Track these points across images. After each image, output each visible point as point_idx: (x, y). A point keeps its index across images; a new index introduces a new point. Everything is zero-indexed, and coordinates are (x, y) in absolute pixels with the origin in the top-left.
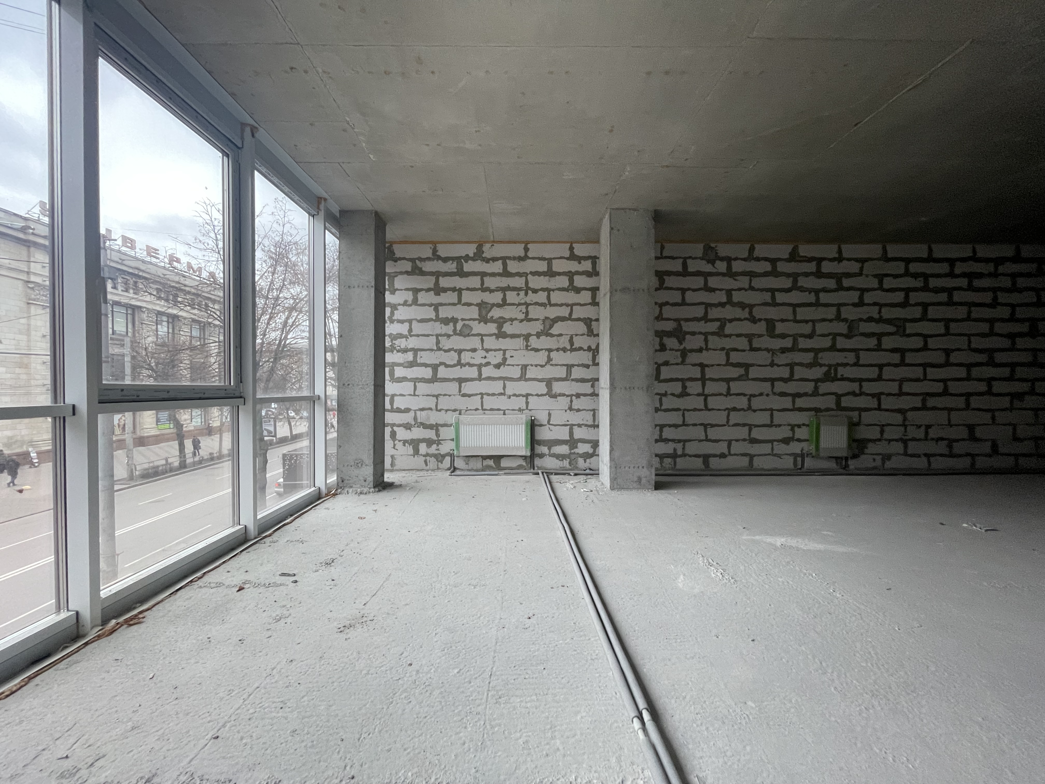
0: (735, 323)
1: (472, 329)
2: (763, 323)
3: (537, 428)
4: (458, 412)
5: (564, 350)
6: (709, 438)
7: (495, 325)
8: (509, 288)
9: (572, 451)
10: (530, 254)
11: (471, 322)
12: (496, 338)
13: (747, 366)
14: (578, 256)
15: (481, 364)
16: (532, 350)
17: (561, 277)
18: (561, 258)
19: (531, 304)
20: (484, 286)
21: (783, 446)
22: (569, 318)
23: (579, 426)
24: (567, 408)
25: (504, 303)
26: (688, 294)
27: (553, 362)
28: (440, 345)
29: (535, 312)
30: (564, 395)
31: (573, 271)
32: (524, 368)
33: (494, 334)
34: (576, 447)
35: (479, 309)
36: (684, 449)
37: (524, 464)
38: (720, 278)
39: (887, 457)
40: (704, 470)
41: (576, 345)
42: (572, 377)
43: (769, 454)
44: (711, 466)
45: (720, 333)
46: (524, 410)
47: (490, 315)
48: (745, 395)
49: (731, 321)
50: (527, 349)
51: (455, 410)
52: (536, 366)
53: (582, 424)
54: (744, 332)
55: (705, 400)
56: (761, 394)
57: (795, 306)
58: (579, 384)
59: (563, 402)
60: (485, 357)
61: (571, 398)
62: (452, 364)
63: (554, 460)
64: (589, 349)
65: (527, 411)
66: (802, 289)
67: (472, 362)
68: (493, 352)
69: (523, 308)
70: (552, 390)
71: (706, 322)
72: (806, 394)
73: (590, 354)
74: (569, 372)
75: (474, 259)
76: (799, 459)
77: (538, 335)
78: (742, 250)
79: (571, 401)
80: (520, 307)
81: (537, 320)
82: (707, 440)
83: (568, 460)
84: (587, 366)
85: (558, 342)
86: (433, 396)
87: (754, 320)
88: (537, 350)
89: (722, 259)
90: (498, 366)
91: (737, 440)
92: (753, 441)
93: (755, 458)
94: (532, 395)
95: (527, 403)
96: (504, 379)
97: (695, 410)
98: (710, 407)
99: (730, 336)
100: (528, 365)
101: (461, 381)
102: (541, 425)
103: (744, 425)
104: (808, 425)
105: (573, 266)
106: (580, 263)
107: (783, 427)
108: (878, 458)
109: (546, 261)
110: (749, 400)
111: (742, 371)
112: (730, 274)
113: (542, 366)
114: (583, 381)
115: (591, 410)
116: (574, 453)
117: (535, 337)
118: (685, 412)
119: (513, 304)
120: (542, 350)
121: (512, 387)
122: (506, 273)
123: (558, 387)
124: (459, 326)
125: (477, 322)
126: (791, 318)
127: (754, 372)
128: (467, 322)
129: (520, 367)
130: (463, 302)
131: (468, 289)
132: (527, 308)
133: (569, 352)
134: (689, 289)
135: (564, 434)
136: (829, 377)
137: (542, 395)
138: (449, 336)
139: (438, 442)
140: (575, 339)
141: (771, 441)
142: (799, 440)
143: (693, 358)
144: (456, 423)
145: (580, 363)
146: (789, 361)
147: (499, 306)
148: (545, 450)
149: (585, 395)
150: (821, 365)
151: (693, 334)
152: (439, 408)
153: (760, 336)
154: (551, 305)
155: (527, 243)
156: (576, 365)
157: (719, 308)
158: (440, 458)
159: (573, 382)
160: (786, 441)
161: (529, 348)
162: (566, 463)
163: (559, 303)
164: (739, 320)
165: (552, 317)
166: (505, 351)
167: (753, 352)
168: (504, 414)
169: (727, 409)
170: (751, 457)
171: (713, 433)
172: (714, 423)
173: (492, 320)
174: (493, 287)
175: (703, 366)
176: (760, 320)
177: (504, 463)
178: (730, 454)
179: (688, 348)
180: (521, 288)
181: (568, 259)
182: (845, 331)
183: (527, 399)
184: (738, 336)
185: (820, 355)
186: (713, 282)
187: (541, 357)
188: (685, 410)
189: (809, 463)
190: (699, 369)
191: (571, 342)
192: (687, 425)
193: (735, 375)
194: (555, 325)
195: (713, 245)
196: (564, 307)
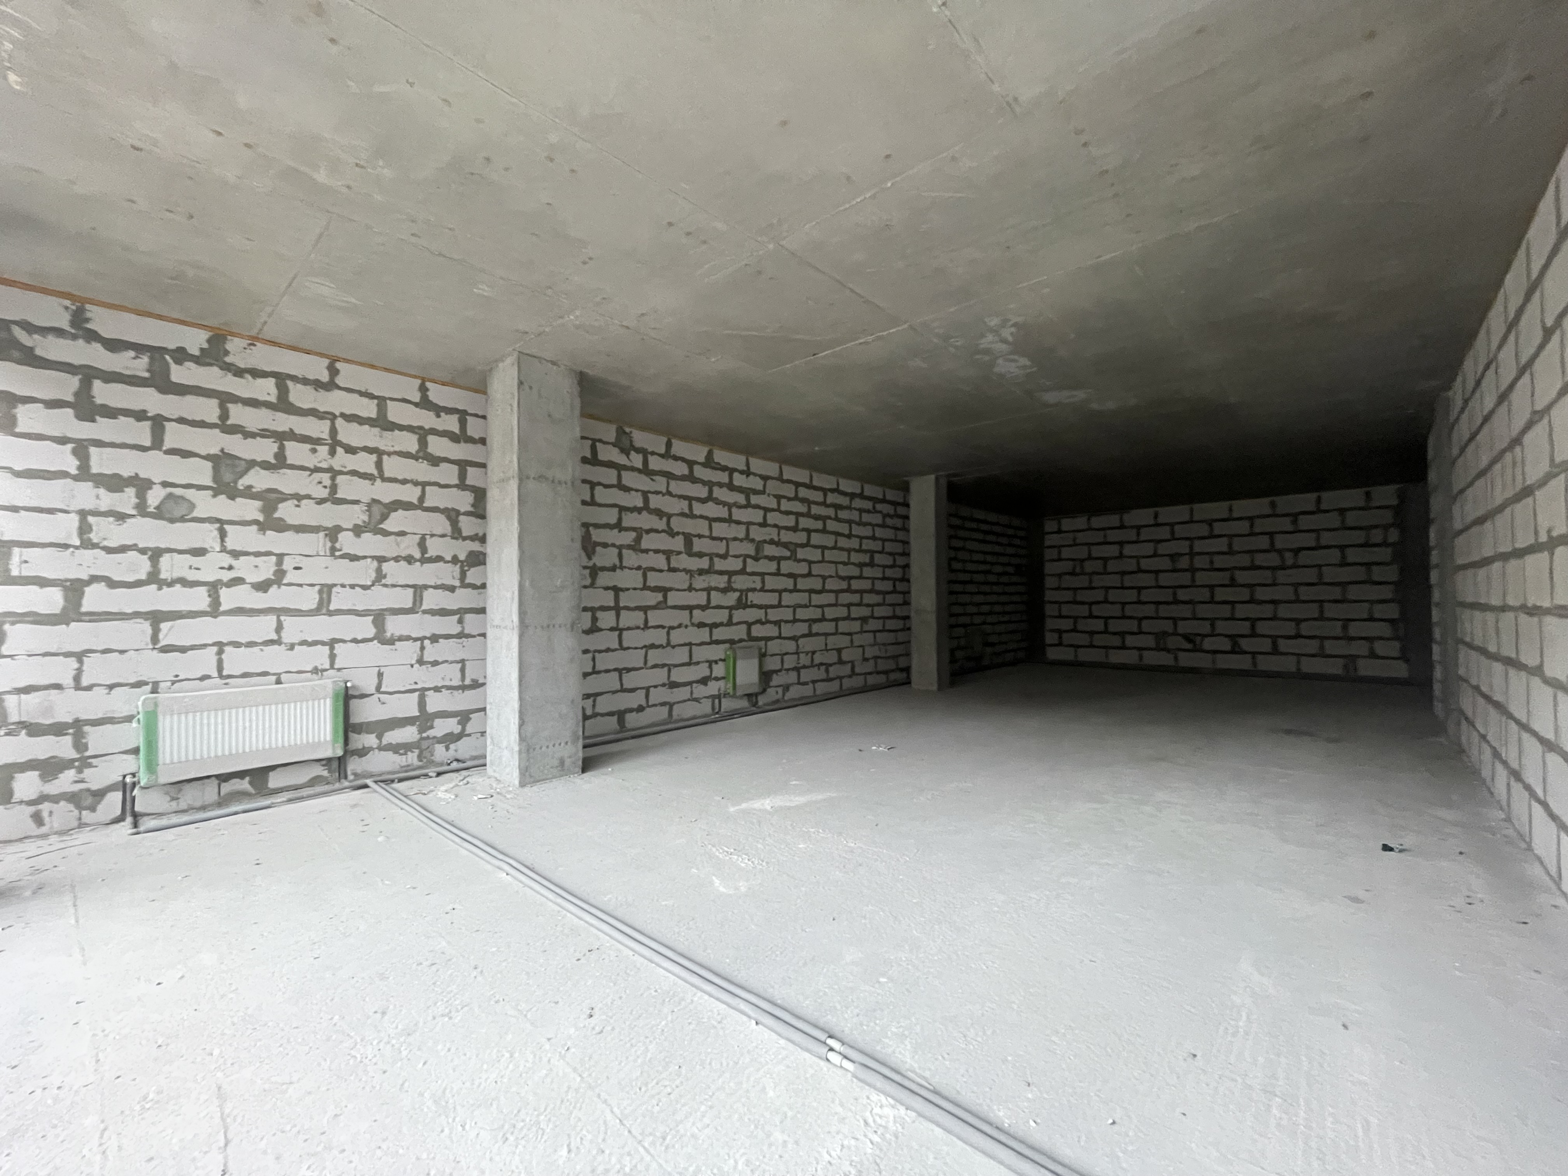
0: (652, 535)
1: (192, 506)
2: (681, 538)
3: (354, 703)
4: (148, 688)
5: (409, 559)
6: (625, 687)
7: (258, 504)
8: (292, 435)
9: (424, 735)
10: (339, 381)
11: (192, 491)
12: (260, 530)
13: (665, 591)
14: (436, 405)
15: (219, 582)
16: (343, 557)
17: (404, 433)
18: (404, 401)
19: (341, 473)
20: (229, 422)
21: (702, 687)
22: (420, 505)
23: (437, 689)
24: (413, 662)
25: (280, 462)
26: (598, 490)
27: (388, 581)
28: (92, 536)
29: (348, 487)
30: (408, 638)
31: (427, 427)
32: (326, 591)
33: (256, 522)
34: (432, 727)
35: (214, 468)
36: (594, 706)
37: (325, 773)
38: (636, 474)
39: (786, 688)
40: (618, 733)
41: (431, 553)
42: (424, 607)
43: (689, 700)
44: (627, 725)
45: (635, 547)
46: (326, 670)
47: (242, 483)
48: (663, 627)
49: (648, 531)
50: (332, 555)
51: (139, 684)
52: (352, 587)
53: (443, 687)
54: (662, 548)
55: (620, 636)
56: (680, 626)
57: (711, 520)
58: (437, 618)
59: (410, 650)
60: (230, 568)
61: (422, 644)
62: (131, 580)
63: (389, 755)
64: (455, 560)
65: (331, 672)
66: (718, 502)
67: (192, 576)
68: (252, 558)
69: (326, 478)
70: (385, 632)
71: (620, 531)
72: (721, 624)
73: (457, 568)
74: (418, 598)
75: (198, 360)
76: (717, 701)
77: (358, 530)
78: (657, 443)
79: (422, 648)
80: (318, 476)
81: (356, 502)
82: (623, 690)
83: (417, 751)
84: (452, 589)
85: (398, 544)
86: (67, 655)
87: (672, 534)
88: (354, 558)
89: (638, 451)
90: (262, 587)
91: (655, 687)
92: (673, 685)
93: (675, 707)
94: (343, 641)
95: (332, 657)
96: (279, 612)
97: (608, 650)
98: (625, 644)
99: (646, 551)
100: (335, 585)
101: (156, 618)
102: (363, 696)
103: (663, 666)
104: (724, 660)
105: (426, 419)
106: (438, 416)
107: (701, 665)
108: (780, 690)
109: (376, 401)
110: (668, 634)
111: (659, 597)
112: (646, 471)
113: (365, 588)
114: (443, 612)
115: (457, 662)
116: (428, 738)
117: (350, 534)
118: (597, 654)
119: (302, 468)
120: (365, 557)
121: (294, 629)
122: (283, 405)
123: (395, 626)
124: (154, 497)
125: (210, 492)
126: (707, 533)
127: (673, 598)
128: (178, 491)
129: (317, 588)
130: (168, 444)
131: (181, 420)
132: (333, 479)
133: (418, 564)
134: (599, 484)
135: (408, 707)
136: (742, 604)
137: (364, 641)
138: (121, 517)
139: (84, 763)
140: (429, 542)
141: (690, 683)
142: (717, 679)
143: (604, 579)
144: (147, 713)
145: (439, 583)
146: (705, 585)
147: (266, 466)
148: (370, 740)
149: (448, 637)
150: (735, 590)
151: (605, 545)
152: (85, 682)
153: (679, 553)
154: (384, 479)
155: (334, 360)
156: (431, 587)
157: (635, 514)
158: (89, 801)
159: (428, 617)
160: (704, 681)
161: (337, 554)
162: (412, 758)
163: (400, 478)
164: (657, 531)
165: (386, 500)
166: (280, 557)
167: (671, 574)
168: (278, 682)
169: (645, 646)
170: (671, 705)
171: (630, 680)
172: (630, 666)
173: (249, 493)
174: (252, 427)
175: (617, 590)
176: (678, 533)
177: (275, 781)
178: (648, 706)
179: (599, 564)
180: (319, 439)
181: (416, 405)
182: (753, 553)
183: (332, 648)
184: (656, 551)
185: (734, 578)
186: (628, 479)
187: (365, 572)
188: (595, 651)
189: (727, 704)
190: (611, 594)
191: (422, 545)
192: (599, 672)
193: (653, 603)
194: (393, 515)
195: (627, 430)
196: (409, 485)
